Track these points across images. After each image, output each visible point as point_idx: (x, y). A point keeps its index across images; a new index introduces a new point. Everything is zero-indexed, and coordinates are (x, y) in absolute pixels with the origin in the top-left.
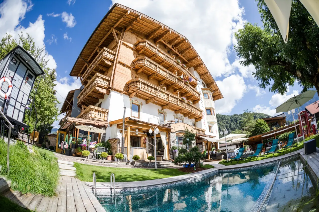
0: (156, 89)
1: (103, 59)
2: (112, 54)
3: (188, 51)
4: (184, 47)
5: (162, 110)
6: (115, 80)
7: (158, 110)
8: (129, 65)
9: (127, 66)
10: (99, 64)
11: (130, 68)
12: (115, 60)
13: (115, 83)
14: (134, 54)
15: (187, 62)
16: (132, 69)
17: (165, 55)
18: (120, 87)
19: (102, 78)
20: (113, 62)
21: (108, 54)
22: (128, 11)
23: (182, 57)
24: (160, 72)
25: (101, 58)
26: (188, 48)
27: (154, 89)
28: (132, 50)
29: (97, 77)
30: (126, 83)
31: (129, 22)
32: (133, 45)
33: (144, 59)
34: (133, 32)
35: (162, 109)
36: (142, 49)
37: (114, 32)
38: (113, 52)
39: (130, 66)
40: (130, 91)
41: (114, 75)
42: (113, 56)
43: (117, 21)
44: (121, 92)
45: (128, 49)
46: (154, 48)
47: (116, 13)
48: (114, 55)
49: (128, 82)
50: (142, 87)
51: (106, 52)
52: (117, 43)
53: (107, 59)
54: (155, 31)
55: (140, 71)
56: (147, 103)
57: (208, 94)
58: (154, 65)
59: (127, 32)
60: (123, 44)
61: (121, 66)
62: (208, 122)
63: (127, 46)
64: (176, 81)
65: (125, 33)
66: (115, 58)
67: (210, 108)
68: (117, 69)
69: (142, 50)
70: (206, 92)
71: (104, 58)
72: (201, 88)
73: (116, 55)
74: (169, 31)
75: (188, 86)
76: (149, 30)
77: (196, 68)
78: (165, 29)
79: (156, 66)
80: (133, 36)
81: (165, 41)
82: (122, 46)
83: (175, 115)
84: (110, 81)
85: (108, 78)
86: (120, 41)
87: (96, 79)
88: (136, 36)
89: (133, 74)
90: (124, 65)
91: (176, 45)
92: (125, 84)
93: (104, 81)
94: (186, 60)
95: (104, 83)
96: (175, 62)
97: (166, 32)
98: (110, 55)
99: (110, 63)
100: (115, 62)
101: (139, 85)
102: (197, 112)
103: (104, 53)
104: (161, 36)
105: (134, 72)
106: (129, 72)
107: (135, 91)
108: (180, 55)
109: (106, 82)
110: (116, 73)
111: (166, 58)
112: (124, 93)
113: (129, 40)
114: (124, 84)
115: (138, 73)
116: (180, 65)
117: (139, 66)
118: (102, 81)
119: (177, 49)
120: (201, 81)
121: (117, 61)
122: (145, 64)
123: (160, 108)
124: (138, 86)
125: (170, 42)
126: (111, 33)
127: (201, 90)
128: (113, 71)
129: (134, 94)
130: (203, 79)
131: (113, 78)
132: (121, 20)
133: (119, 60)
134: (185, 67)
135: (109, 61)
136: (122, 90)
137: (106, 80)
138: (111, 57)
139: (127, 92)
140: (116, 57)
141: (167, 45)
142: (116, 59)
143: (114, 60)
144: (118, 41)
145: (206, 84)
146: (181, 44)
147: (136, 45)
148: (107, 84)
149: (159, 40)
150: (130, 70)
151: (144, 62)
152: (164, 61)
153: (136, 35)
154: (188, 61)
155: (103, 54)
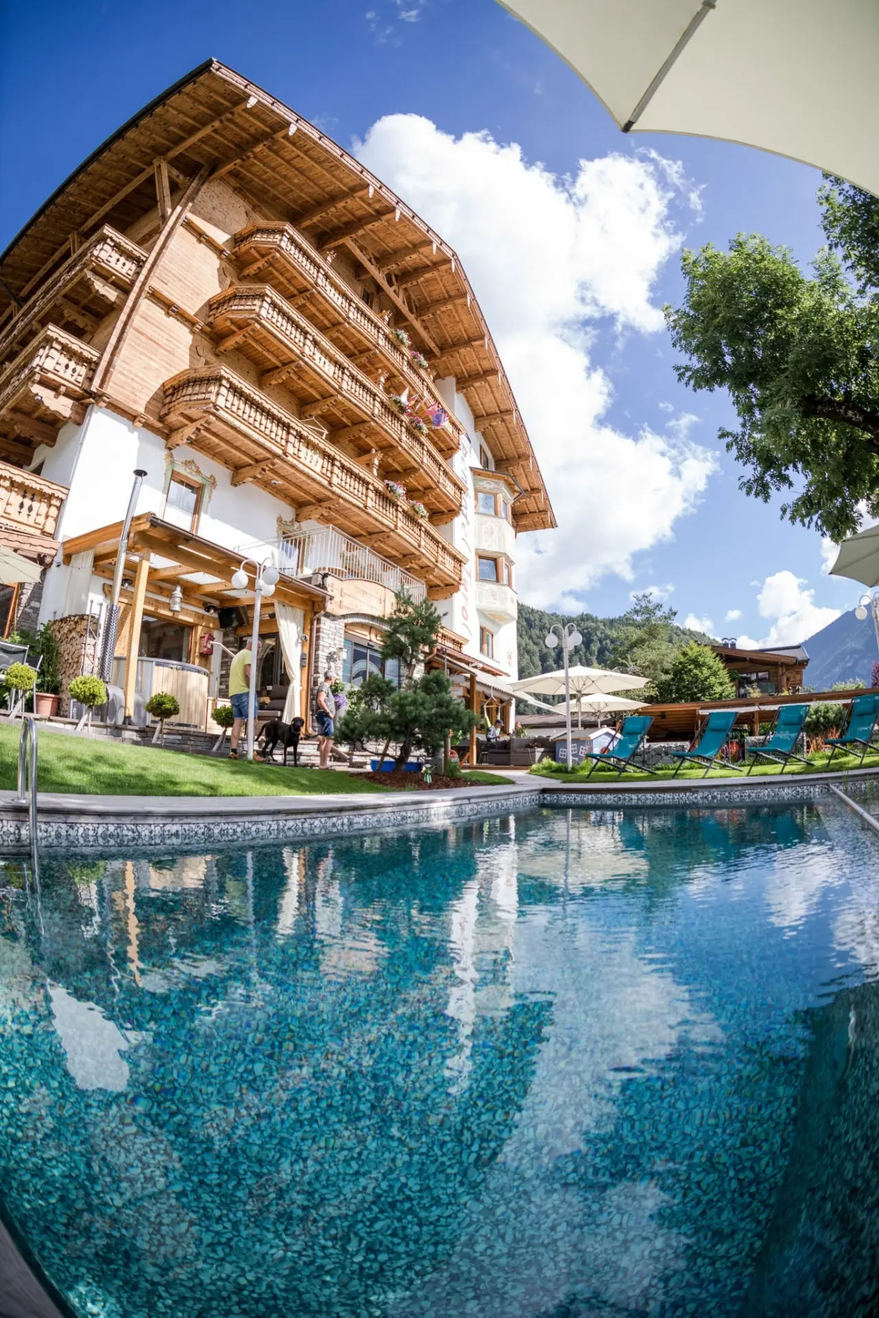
0: (287, 427)
1: (90, 275)
2: (130, 256)
3: (450, 307)
4: (437, 290)
5: (296, 525)
6: (118, 362)
7: (280, 520)
8: (192, 307)
9: (182, 316)
10: (65, 296)
11: (193, 324)
12: (138, 284)
13: (115, 376)
14: (222, 272)
15: (436, 351)
16: (201, 330)
17: (351, 301)
18: (133, 397)
19: (65, 349)
20: (124, 288)
21: (116, 256)
22: (249, 96)
23: (417, 325)
24: (317, 361)
25: (81, 270)
26: (450, 297)
27: (279, 422)
28: (219, 257)
29: (49, 341)
30: (163, 385)
31: (238, 145)
32: (228, 237)
33: (262, 297)
34: (244, 188)
35: (297, 518)
36: (263, 256)
37: (165, 174)
38: (138, 251)
39: (196, 315)
40: (174, 418)
41: (119, 340)
42: (134, 267)
43: (192, 131)
44: (132, 417)
45: (203, 248)
46: (313, 262)
47: (195, 100)
48: (140, 263)
49: (174, 378)
50: (229, 405)
51: (106, 247)
52: (164, 219)
53: (105, 276)
54: (333, 198)
55: (230, 343)
56: (235, 483)
57: (495, 495)
58: (298, 327)
59: (216, 183)
60: (189, 226)
61: (158, 312)
62: (481, 612)
63: (200, 235)
64: (376, 412)
65: (205, 186)
66: (138, 274)
67: (494, 556)
68: (137, 320)
69: (260, 264)
70: (488, 486)
71: (93, 270)
72: (472, 469)
73: (148, 265)
74: (393, 210)
75: (422, 444)
76: (309, 192)
77: (464, 382)
78: (378, 198)
79: (305, 333)
80: (237, 205)
81: (362, 249)
82: (180, 230)
83: (348, 554)
84: (97, 364)
85: (89, 352)
86: (179, 209)
87: (41, 351)
88: (249, 208)
89: (201, 352)
90: (169, 307)
91: (404, 276)
92: (158, 386)
93: (72, 364)
94: (432, 345)
95: (70, 371)
96: (387, 337)
97: (377, 211)
98: (122, 259)
99: (112, 294)
100: (136, 289)
101: (218, 394)
102: (440, 559)
103: (99, 247)
104: (351, 225)
105: (205, 343)
106: (184, 337)
107: (192, 420)
108: (411, 318)
109: (78, 368)
110: (130, 332)
111: (353, 315)
112: (147, 425)
113: (217, 215)
114: (155, 386)
115: (222, 349)
116: (402, 354)
117: (233, 322)
118: (64, 360)
119: (406, 290)
120: (477, 439)
121: (147, 288)
122: (258, 315)
123: (288, 513)
124: (213, 398)
125: (381, 259)
126: (151, 181)
127: (469, 474)
128: (119, 325)
129: (189, 431)
130: (484, 434)
131: (113, 354)
132: (206, 131)
133: (154, 283)
134: (421, 366)
135: (113, 283)
136: (140, 409)
137: (81, 359)
138: (123, 268)
139: (161, 419)
140: (144, 272)
141: (367, 264)
142: (142, 278)
143: (133, 283)
144: (169, 211)
145: (494, 456)
146: (428, 276)
147: (237, 240)
148: (80, 379)
149: (340, 242)
150: (193, 332)
151: (257, 309)
152: (339, 324)
153: (250, 202)
154: (441, 349)
155: (95, 253)
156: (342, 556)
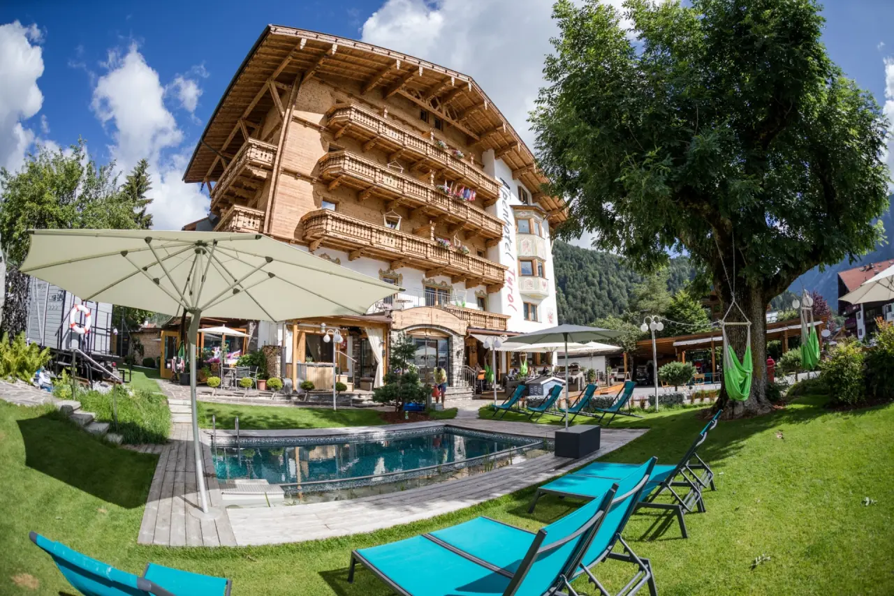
0: (370, 229)
1: (249, 167)
2: (267, 150)
3: (476, 111)
4: (467, 101)
5: (391, 272)
6: (275, 216)
7: (381, 271)
8: (308, 172)
9: (304, 177)
10: (241, 175)
11: (312, 179)
12: (275, 167)
13: (274, 223)
14: (323, 140)
15: (476, 137)
16: (317, 181)
17: (404, 133)
18: (287, 230)
19: (246, 214)
20: (270, 169)
21: (260, 152)
22: (301, 39)
23: (460, 126)
24: (385, 182)
25: (244, 164)
26: (476, 104)
27: (365, 227)
28: (320, 132)
29: (236, 212)
30: (302, 219)
31: (311, 60)
32: (321, 116)
33: (344, 157)
34: (324, 79)
35: (391, 268)
36: (343, 126)
37: (273, 87)
38: (271, 146)
39: (312, 173)
40: (308, 237)
41: (272, 203)
42: (272, 155)
44: (289, 241)
45: (308, 129)
46: (374, 119)
48: (274, 152)
49: (306, 215)
50: (334, 228)
51: (253, 150)
52: (282, 118)
53: (257, 166)
54: (380, 70)
55: (335, 184)
56: (350, 259)
57: (529, 220)
58: (369, 166)
59: (308, 83)
60: (297, 119)
61: (291, 179)
62: (523, 295)
63: (305, 123)
64: (429, 199)
65: (300, 88)
66: (274, 159)
67: (531, 259)
68: (279, 188)
69: (342, 131)
70: (523, 215)
71: (250, 164)
72: (511, 206)
73: (278, 153)
74: (417, 68)
75: (466, 207)
77: (499, 152)
78: (404, 65)
79: (374, 169)
80: (324, 92)
81: (409, 91)
82: (292, 124)
83: (427, 280)
84: (264, 217)
85: (258, 212)
86: (288, 110)
87: (234, 218)
88: (332, 90)
89: (319, 193)
90: (296, 175)
91: (445, 97)
92: (299, 220)
93: (252, 220)
94: (472, 135)
95: (251, 224)
96: (433, 147)
98: (264, 153)
99: (263, 174)
100: (275, 171)
101: (327, 224)
103: (249, 150)
104: (398, 81)
105: (321, 187)
106: (308, 188)
107: (318, 238)
108: (454, 123)
109: (255, 221)
110: (277, 198)
111: (407, 141)
112: (297, 243)
113: (313, 104)
114: (297, 220)
115: (330, 188)
116: (446, 154)
117: (331, 175)
118: (247, 219)
119: (448, 105)
120: (514, 185)
121: (280, 169)
122: (343, 170)
123: (385, 266)
124: (324, 227)
125: (425, 93)
126: (268, 92)
127: (510, 210)
128: (271, 194)
129: (317, 243)
130: (520, 179)
131: (271, 211)
132: (285, 64)
133: (284, 164)
134: (461, 157)
135: (263, 168)
136: (291, 236)
137: (255, 217)
138: (264, 158)
139: (303, 239)
140: (277, 158)
141: (416, 100)
142: (277, 163)
143: (273, 165)
144: (283, 113)
145: (530, 191)
146: (457, 95)
147: (329, 116)
148: (258, 227)
149: (395, 92)
150: (312, 184)
151: (342, 166)
152: (400, 149)
153: (332, 86)
154: (480, 134)
155: (248, 155)
156: (423, 281)
